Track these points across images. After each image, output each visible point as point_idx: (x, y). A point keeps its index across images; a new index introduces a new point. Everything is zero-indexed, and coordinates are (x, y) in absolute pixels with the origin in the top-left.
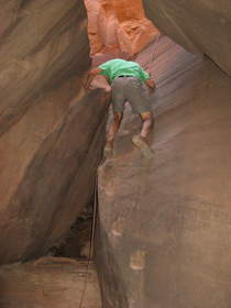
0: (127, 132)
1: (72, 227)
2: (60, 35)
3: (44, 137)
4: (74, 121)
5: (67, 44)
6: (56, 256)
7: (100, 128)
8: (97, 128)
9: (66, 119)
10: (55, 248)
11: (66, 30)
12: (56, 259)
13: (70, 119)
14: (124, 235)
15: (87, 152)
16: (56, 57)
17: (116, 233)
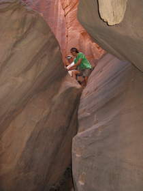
0: (89, 114)
2: (42, 58)
3: (37, 121)
5: (46, 63)
15: (68, 128)
16: (40, 72)
17: (81, 183)
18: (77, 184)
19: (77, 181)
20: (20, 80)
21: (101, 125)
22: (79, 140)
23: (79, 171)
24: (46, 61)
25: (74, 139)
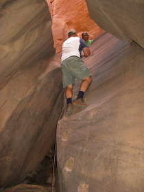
1: (42, 163)
3: (20, 100)
4: (41, 90)
6: (28, 183)
7: (60, 96)
8: (58, 95)
9: (35, 88)
10: (29, 177)
11: (36, 27)
12: (29, 186)
13: (39, 88)
14: (73, 171)
17: (67, 169)
18: (63, 171)
19: (64, 167)
20: (7, 49)
21: (94, 107)
22: (65, 123)
23: (65, 156)
24: (36, 34)
25: (59, 122)
